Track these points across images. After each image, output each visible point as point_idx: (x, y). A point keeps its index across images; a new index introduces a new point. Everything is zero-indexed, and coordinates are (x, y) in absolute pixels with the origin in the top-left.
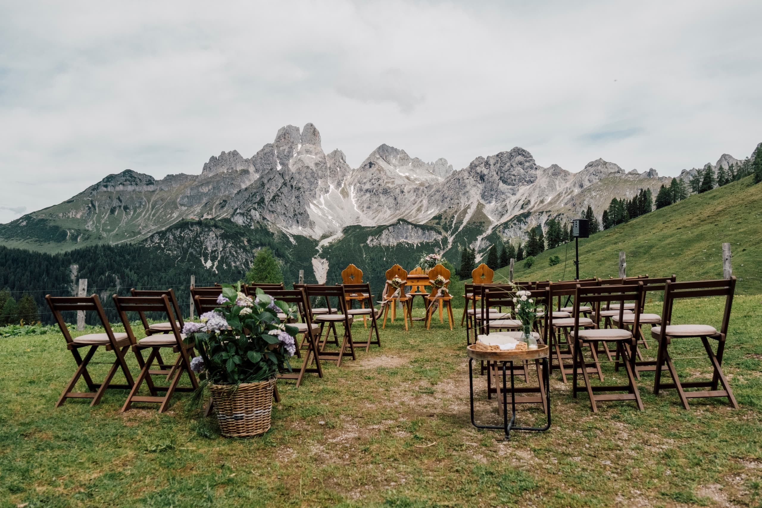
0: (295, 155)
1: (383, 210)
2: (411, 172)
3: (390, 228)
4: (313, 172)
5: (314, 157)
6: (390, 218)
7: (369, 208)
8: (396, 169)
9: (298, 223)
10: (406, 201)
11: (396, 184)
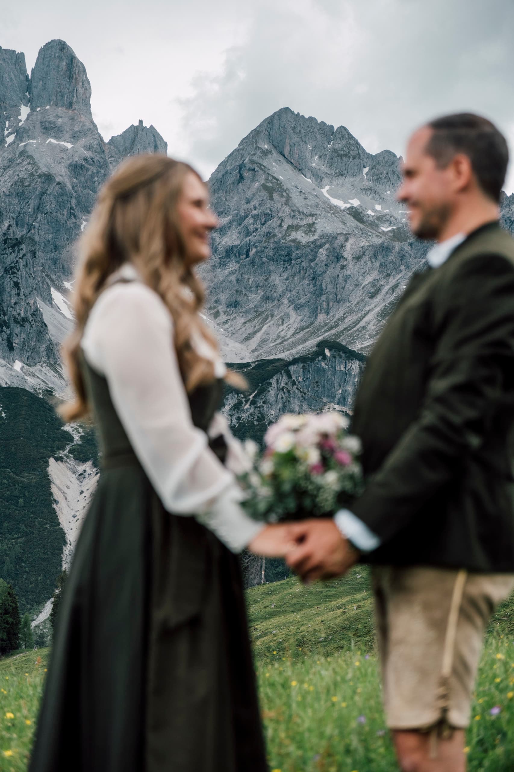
0: (10, 139)
1: (279, 314)
2: (368, 198)
3: (292, 368)
4: (63, 192)
5: (69, 146)
6: (298, 336)
7: (234, 305)
8: (320, 186)
9: (11, 348)
10: (349, 286)
11: (319, 232)
